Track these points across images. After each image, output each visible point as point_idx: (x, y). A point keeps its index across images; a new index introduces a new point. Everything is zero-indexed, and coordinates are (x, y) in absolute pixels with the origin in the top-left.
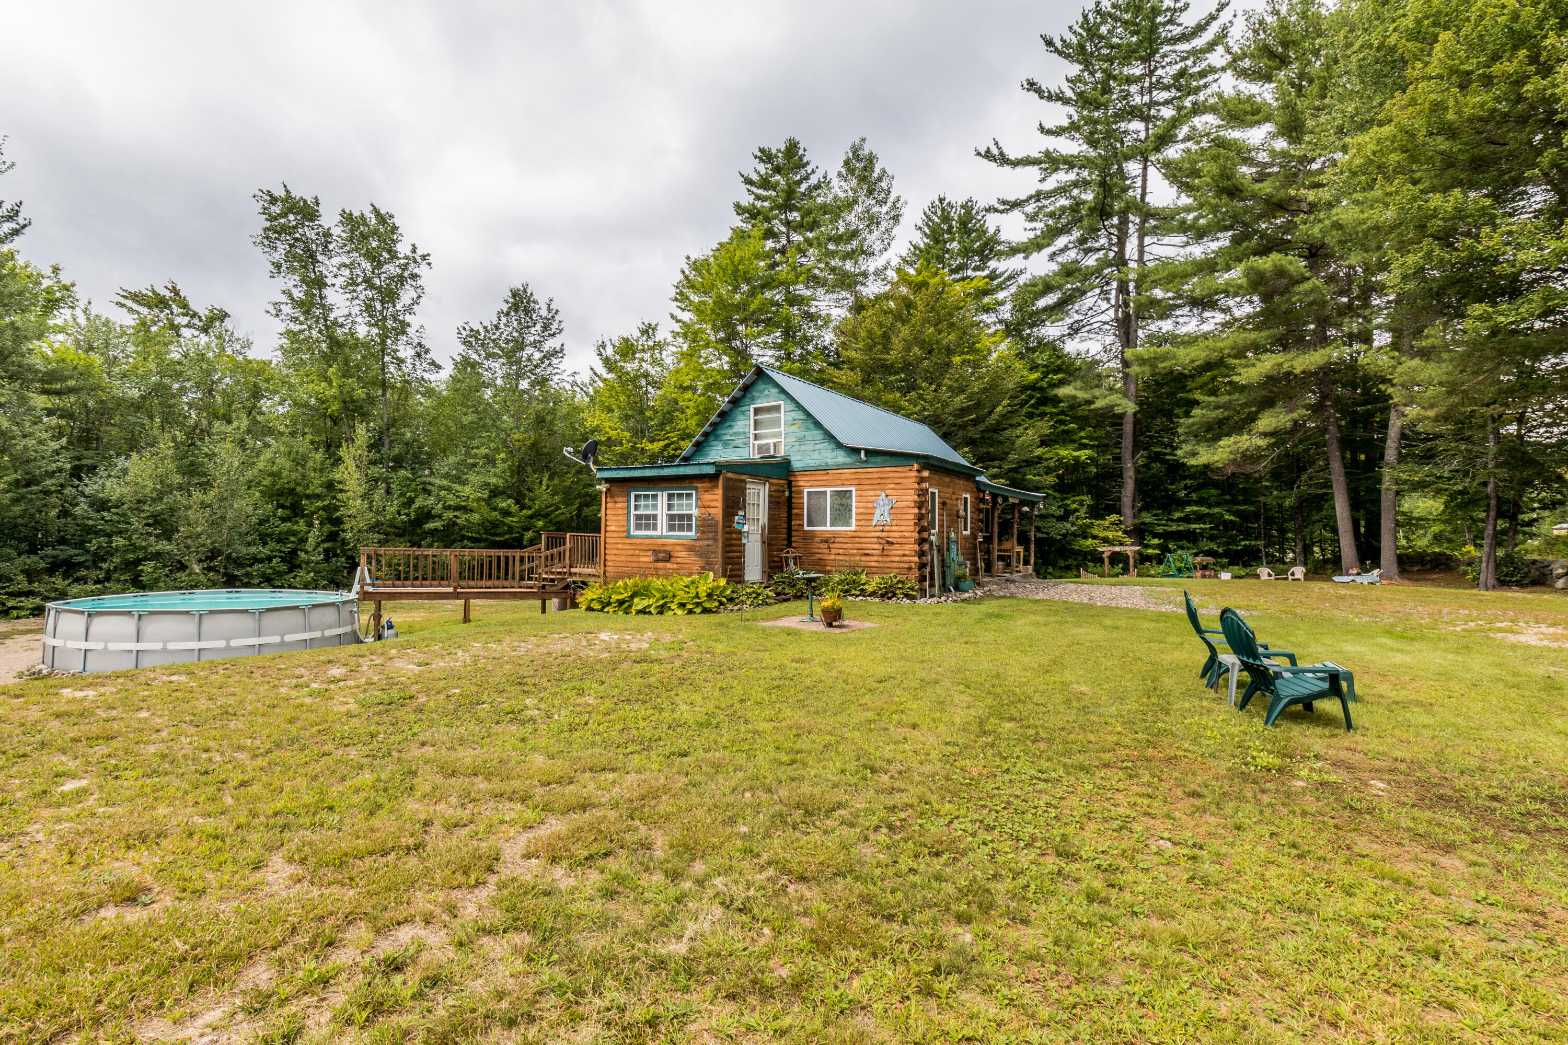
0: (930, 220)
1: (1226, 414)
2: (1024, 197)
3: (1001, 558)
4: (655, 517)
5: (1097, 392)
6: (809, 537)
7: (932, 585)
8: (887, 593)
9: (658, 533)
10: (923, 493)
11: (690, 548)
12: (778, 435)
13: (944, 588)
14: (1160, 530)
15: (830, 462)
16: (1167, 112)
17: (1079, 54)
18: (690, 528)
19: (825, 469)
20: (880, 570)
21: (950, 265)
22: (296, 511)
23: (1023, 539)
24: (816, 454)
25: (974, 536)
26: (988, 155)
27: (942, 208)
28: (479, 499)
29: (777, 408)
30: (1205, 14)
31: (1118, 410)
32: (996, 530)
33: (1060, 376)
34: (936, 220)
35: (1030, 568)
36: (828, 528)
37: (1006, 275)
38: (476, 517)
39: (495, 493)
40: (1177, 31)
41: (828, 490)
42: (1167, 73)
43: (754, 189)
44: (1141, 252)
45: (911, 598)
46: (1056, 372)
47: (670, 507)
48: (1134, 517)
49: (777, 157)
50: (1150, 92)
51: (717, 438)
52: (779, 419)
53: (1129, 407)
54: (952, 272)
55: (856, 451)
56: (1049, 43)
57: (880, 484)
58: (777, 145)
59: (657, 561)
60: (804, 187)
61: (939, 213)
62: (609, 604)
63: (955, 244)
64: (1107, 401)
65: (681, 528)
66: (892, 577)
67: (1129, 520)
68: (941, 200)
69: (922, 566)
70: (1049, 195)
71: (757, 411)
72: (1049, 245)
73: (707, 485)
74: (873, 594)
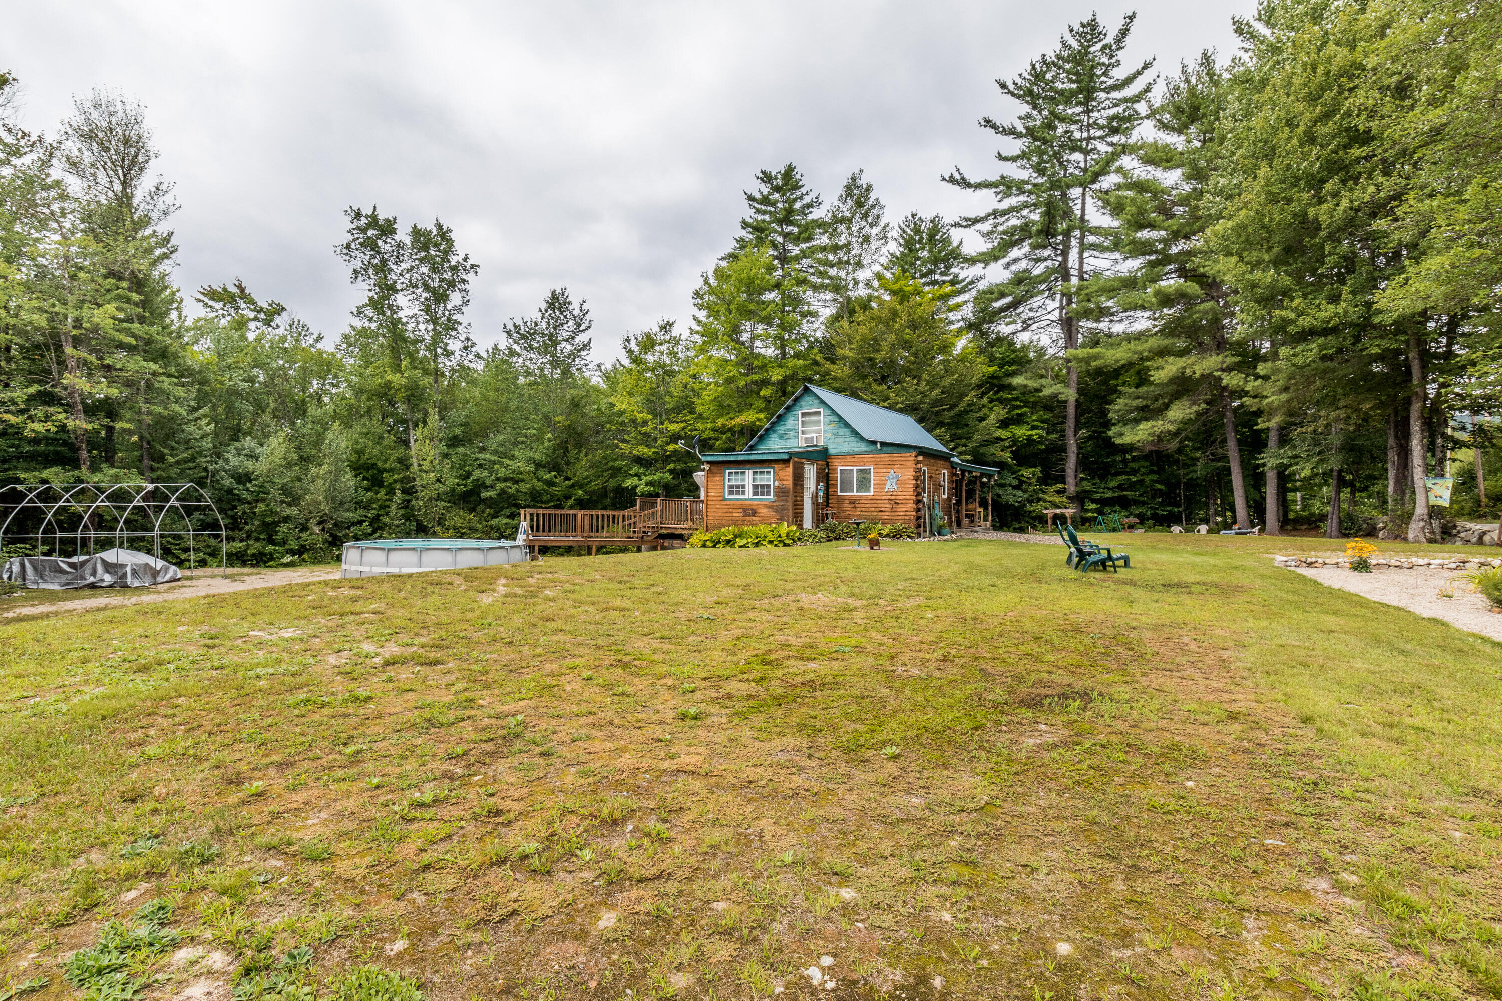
0: (904, 232)
1: (1144, 403)
2: (983, 215)
3: (967, 516)
4: (744, 487)
5: (1044, 382)
6: (841, 500)
7: (925, 531)
8: (896, 535)
9: (746, 497)
10: (918, 471)
11: (769, 507)
12: (819, 431)
13: (932, 534)
14: (1097, 496)
15: (856, 450)
16: (1103, 148)
17: (1028, 95)
18: (768, 494)
19: (852, 455)
20: (890, 521)
21: (920, 271)
22: (376, 483)
23: (983, 503)
24: (846, 445)
25: (949, 499)
26: (952, 180)
27: (914, 223)
28: (529, 473)
29: (819, 413)
30: (1133, 71)
31: (1062, 398)
32: (964, 495)
33: (1014, 367)
34: (909, 231)
35: (988, 523)
36: (855, 494)
37: (968, 280)
38: (524, 488)
39: (539, 465)
40: (1110, 82)
41: (855, 468)
42: (1101, 116)
43: (756, 205)
44: (1081, 263)
45: (912, 538)
46: (1010, 364)
47: (754, 480)
48: (1077, 485)
49: (776, 178)
50: (1089, 131)
51: (774, 432)
52: (819, 422)
53: (1070, 394)
54: (923, 276)
55: (874, 443)
56: (1003, 86)
57: (890, 465)
58: (776, 168)
59: (746, 515)
60: (797, 205)
61: (912, 226)
62: (719, 542)
63: (925, 253)
64: (1052, 390)
65: (762, 494)
66: (899, 525)
67: (1071, 487)
68: (913, 216)
69: (919, 518)
70: (1004, 213)
71: (803, 415)
72: (1004, 257)
73: (781, 466)
74: (887, 535)
